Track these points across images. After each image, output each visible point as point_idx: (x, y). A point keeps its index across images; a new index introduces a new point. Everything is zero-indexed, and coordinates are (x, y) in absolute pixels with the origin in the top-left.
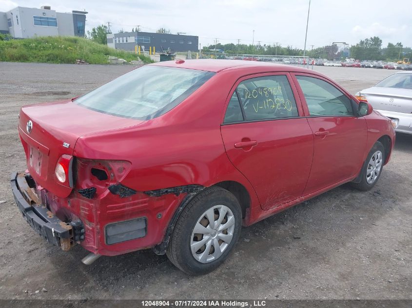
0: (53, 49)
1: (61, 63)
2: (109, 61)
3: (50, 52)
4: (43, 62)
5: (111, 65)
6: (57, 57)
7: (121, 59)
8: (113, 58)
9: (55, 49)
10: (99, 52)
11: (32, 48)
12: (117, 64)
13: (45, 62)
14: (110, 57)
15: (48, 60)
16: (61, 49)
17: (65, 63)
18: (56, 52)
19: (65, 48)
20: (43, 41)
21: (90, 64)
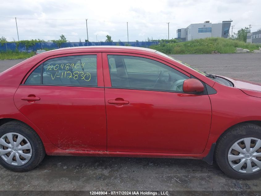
0: (200, 45)
1: (203, 54)
2: (235, 51)
3: (197, 48)
4: (192, 54)
5: (236, 53)
6: (201, 51)
7: (245, 50)
8: (240, 49)
9: (201, 46)
10: (231, 45)
11: (188, 46)
12: (241, 53)
13: (194, 54)
14: (238, 49)
15: (195, 52)
16: (205, 45)
17: (205, 54)
18: (201, 47)
19: (207, 45)
20: (195, 42)
21: (221, 53)
